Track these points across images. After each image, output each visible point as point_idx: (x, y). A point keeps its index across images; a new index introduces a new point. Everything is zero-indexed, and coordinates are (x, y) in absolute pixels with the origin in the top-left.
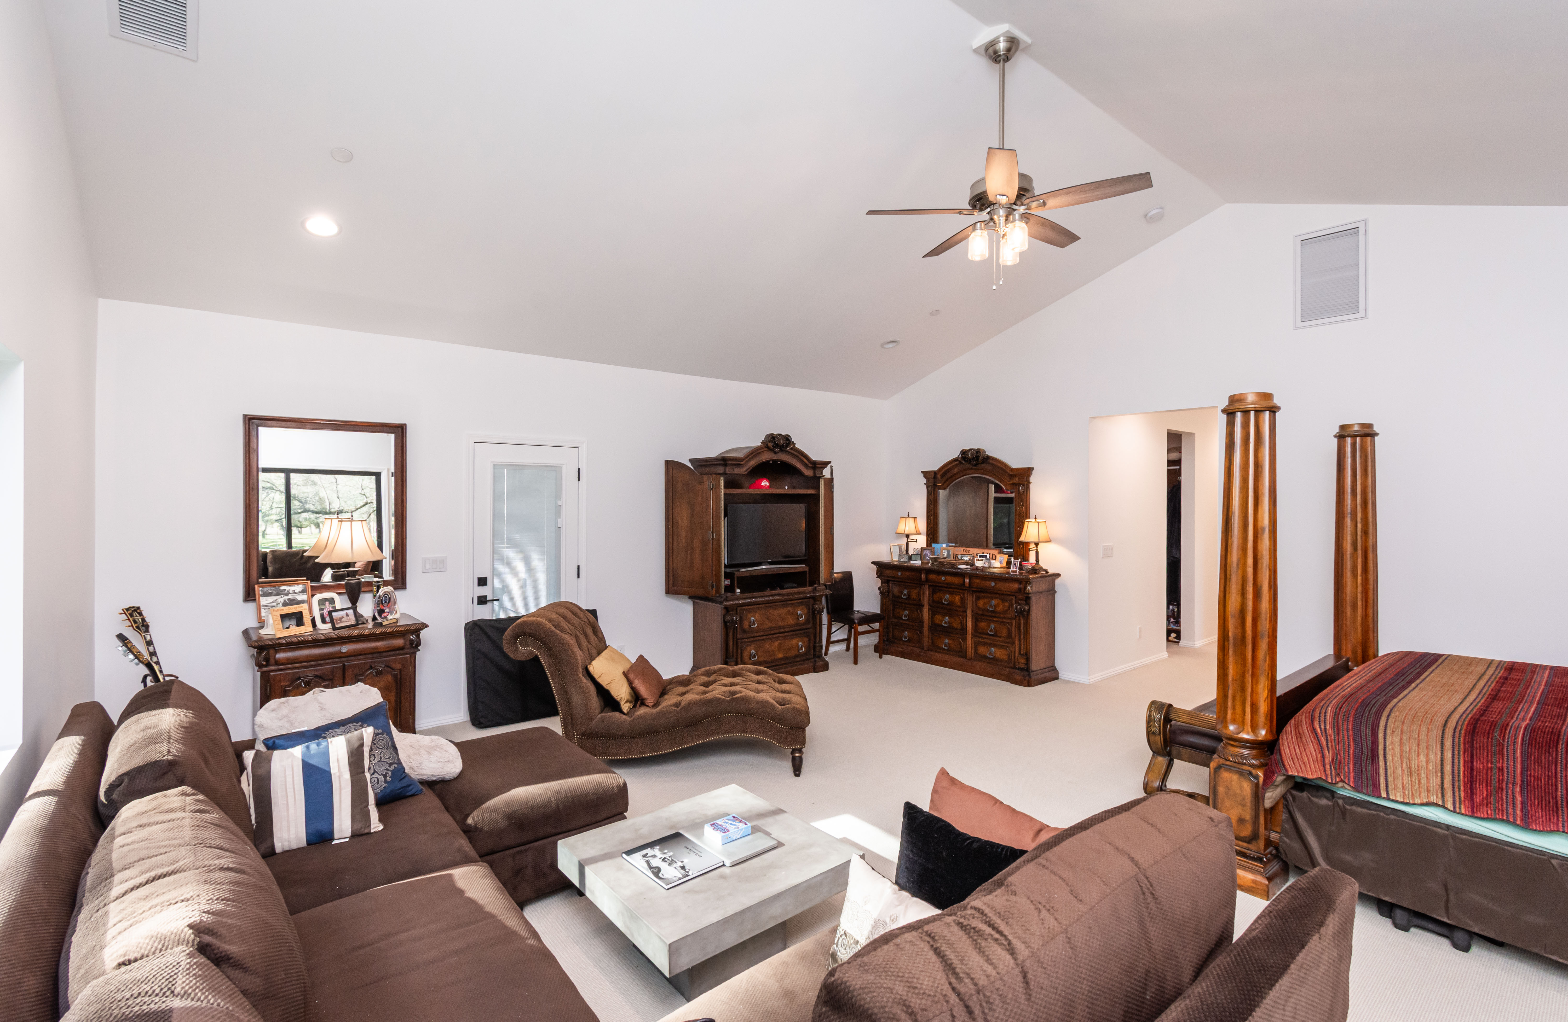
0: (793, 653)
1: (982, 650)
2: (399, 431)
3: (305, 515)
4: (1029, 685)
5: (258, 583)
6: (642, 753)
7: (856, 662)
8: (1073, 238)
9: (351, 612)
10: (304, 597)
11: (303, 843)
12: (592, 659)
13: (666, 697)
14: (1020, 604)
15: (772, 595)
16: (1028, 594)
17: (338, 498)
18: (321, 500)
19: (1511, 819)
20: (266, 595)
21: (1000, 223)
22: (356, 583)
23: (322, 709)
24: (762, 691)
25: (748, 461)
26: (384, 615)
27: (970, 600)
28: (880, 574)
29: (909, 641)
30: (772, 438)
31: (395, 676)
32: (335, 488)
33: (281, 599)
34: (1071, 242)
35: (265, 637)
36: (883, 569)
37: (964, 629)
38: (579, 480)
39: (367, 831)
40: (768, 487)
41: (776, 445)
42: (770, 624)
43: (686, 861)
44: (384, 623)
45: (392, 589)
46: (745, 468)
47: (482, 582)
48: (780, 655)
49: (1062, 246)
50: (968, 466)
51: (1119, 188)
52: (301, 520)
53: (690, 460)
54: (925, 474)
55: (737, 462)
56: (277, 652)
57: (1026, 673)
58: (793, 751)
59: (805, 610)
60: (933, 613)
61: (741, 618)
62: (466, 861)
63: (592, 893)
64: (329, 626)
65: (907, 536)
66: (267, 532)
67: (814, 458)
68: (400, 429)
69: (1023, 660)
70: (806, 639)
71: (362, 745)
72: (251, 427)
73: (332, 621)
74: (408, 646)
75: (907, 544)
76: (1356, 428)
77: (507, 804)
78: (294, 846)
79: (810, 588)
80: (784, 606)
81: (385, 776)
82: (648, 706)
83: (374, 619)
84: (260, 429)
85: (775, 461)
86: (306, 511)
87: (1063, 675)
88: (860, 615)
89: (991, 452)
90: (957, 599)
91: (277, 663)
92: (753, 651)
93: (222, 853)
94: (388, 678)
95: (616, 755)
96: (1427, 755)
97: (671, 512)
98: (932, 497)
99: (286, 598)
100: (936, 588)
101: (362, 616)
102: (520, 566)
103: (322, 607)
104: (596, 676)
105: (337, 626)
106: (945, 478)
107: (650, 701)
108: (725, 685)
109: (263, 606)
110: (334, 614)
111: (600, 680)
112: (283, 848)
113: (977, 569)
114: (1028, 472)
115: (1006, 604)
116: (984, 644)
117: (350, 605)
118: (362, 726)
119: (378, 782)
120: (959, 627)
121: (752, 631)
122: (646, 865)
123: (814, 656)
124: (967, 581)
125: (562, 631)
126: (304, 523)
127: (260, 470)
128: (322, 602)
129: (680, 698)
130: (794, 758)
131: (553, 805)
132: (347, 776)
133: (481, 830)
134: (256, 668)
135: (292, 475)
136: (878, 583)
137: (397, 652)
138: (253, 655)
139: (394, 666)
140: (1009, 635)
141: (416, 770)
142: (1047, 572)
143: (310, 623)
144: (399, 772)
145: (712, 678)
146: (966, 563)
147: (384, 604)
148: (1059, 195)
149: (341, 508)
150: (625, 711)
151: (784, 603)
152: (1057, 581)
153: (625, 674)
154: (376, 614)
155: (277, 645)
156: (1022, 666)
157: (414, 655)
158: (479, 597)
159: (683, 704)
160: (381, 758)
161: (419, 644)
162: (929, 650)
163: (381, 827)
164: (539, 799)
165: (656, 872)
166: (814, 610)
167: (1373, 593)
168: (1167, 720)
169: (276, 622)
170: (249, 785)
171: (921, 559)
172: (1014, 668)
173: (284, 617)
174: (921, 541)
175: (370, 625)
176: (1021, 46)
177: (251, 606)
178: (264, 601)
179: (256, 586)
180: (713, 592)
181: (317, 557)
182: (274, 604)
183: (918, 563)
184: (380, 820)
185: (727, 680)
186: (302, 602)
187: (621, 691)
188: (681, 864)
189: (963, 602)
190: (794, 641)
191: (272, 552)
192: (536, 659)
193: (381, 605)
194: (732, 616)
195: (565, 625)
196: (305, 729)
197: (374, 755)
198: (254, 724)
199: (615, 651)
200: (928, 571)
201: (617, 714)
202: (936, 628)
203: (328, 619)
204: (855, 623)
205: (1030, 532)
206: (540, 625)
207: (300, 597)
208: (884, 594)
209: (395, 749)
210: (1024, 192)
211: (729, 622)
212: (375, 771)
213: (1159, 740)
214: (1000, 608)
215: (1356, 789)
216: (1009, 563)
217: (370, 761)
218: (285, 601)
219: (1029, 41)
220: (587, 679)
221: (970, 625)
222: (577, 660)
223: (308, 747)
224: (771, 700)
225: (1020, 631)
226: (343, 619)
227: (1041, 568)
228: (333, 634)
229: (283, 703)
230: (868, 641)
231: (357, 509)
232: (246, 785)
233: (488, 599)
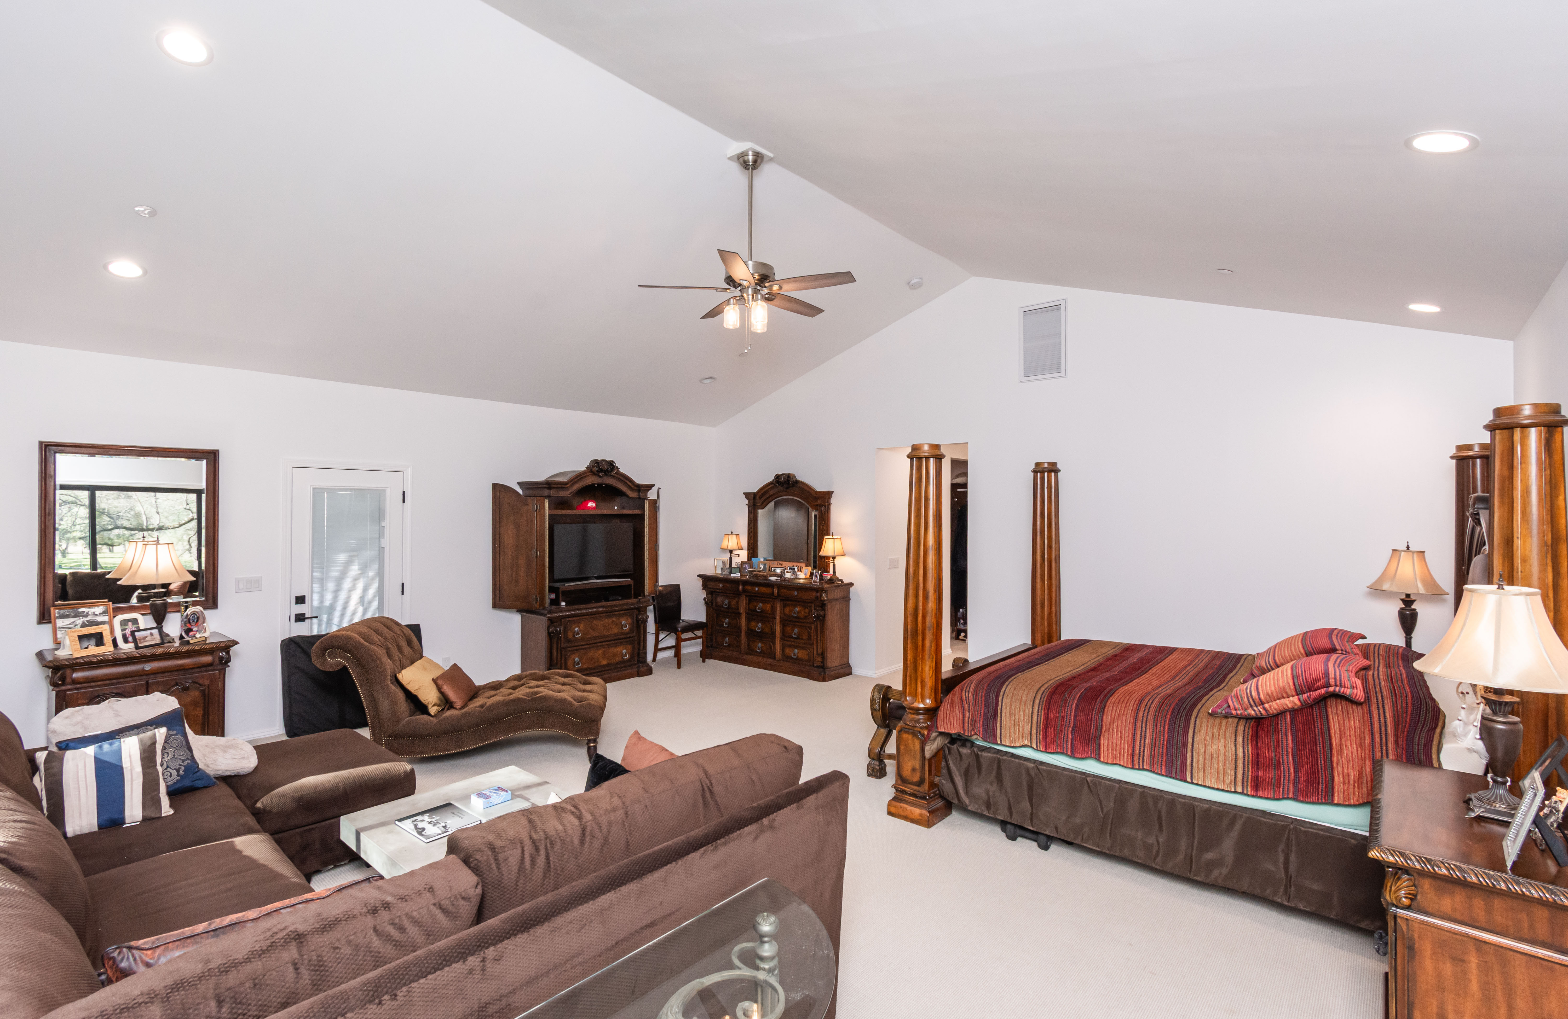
0: (617, 659)
1: (788, 651)
2: (211, 457)
3: (116, 531)
4: (824, 680)
5: (54, 605)
6: (448, 750)
7: (679, 666)
8: (820, 311)
9: (155, 632)
10: (106, 618)
11: (95, 828)
12: (403, 667)
13: (476, 700)
14: (817, 610)
15: (595, 608)
16: (824, 601)
17: (158, 513)
18: (138, 515)
19: (1065, 751)
20: (62, 617)
21: (748, 300)
22: (162, 604)
23: (117, 715)
24: (563, 691)
25: (573, 485)
26: (191, 634)
27: (778, 607)
28: (705, 586)
29: (729, 645)
30: (596, 463)
31: (203, 692)
32: (154, 503)
33: (79, 621)
34: (818, 314)
35: (62, 657)
36: (707, 581)
37: (773, 633)
38: (404, 502)
39: (158, 816)
40: (594, 508)
41: (601, 470)
42: (594, 634)
43: (448, 822)
44: (191, 642)
45: (201, 609)
46: (570, 491)
47: (300, 600)
48: (604, 662)
49: (812, 316)
50: (781, 488)
51: (833, 281)
52: (112, 537)
53: (519, 483)
54: (747, 495)
55: (561, 486)
56: (74, 671)
57: (822, 669)
58: (589, 741)
59: (630, 621)
60: (749, 620)
61: (565, 628)
62: (250, 831)
63: (366, 853)
64: (131, 645)
65: (731, 551)
66: (70, 550)
67: (638, 481)
68: (212, 456)
69: (819, 659)
70: (630, 647)
71: (154, 743)
72: (48, 453)
73: (135, 640)
74: (217, 662)
75: (731, 559)
76: (1046, 465)
77: (296, 790)
78: (86, 831)
79: (634, 600)
80: (608, 617)
81: (178, 771)
82: (456, 709)
83: (181, 637)
84: (58, 455)
85: (600, 485)
86: (117, 527)
87: (856, 670)
88: (684, 624)
89: (800, 477)
90: (768, 606)
91: (74, 682)
92: (577, 659)
93: (14, 813)
94: (195, 694)
95: (423, 753)
96: (1024, 711)
97: (497, 532)
98: (752, 516)
99: (85, 619)
100: (753, 598)
101: (168, 635)
102: (358, 584)
103: (124, 627)
104: (404, 683)
105: (140, 645)
106: (764, 498)
107: (458, 703)
108: (531, 687)
109: (59, 628)
110: (137, 634)
111: (409, 687)
112: (74, 832)
113: (785, 580)
114: (829, 494)
115: (807, 611)
116: (790, 646)
117: (155, 625)
118: (155, 728)
119: (171, 776)
120: (770, 632)
121: (577, 640)
122: (413, 827)
123: (639, 662)
124: (776, 591)
125: (371, 643)
126: (116, 541)
127: (58, 487)
128: (124, 623)
129: (486, 700)
130: (589, 748)
131: (341, 789)
132: (138, 769)
133: (270, 811)
134: (51, 688)
135: (98, 493)
136: (704, 594)
137: (204, 669)
138: (48, 676)
139: (201, 681)
140: (809, 638)
141: (211, 766)
142: (842, 582)
143: (111, 642)
144: (192, 768)
145: (522, 682)
146: (777, 575)
147: (191, 624)
148: (790, 282)
149: (162, 524)
150: (432, 714)
151: (609, 613)
152: (851, 589)
153: (435, 681)
154: (184, 634)
155: (75, 664)
156: (819, 664)
157: (223, 671)
158: (296, 615)
159: (487, 705)
160: (174, 755)
161: (229, 660)
162: (746, 653)
163: (172, 812)
164: (327, 785)
165: (420, 831)
166: (638, 620)
167: (1056, 595)
168: (885, 699)
169: (73, 643)
170: (41, 781)
171: (740, 572)
172: (813, 666)
173: (81, 638)
174: (743, 555)
175: (177, 644)
176: (765, 159)
177: (47, 628)
178: (60, 623)
179: (52, 609)
180: (537, 606)
181: (120, 579)
182: (72, 626)
183: (737, 575)
184: (171, 806)
185: (534, 683)
186: (103, 623)
187: (429, 696)
188: (444, 825)
189: (773, 609)
190: (619, 649)
191: (73, 574)
192: (345, 668)
193: (188, 624)
194: (556, 627)
195: (376, 638)
196: (99, 732)
197: (167, 753)
198: (48, 731)
199: (430, 662)
200: (745, 583)
201: (425, 717)
202: (751, 633)
203: (130, 639)
204: (678, 631)
205: (829, 547)
206: (349, 638)
207: (100, 619)
208: (710, 604)
209: (190, 749)
210: (764, 277)
211: (553, 633)
212: (168, 767)
213: (879, 714)
214: (802, 615)
215: (984, 740)
216: (811, 574)
217: (163, 758)
218: (83, 622)
219: (772, 155)
220: (395, 686)
221: (778, 629)
222: (385, 670)
223: (100, 747)
224: (569, 698)
225: (817, 633)
226: (147, 639)
227: (838, 578)
228: (136, 653)
229: (77, 711)
230: (692, 648)
231: (181, 525)
232: (38, 782)
233: (306, 616)
